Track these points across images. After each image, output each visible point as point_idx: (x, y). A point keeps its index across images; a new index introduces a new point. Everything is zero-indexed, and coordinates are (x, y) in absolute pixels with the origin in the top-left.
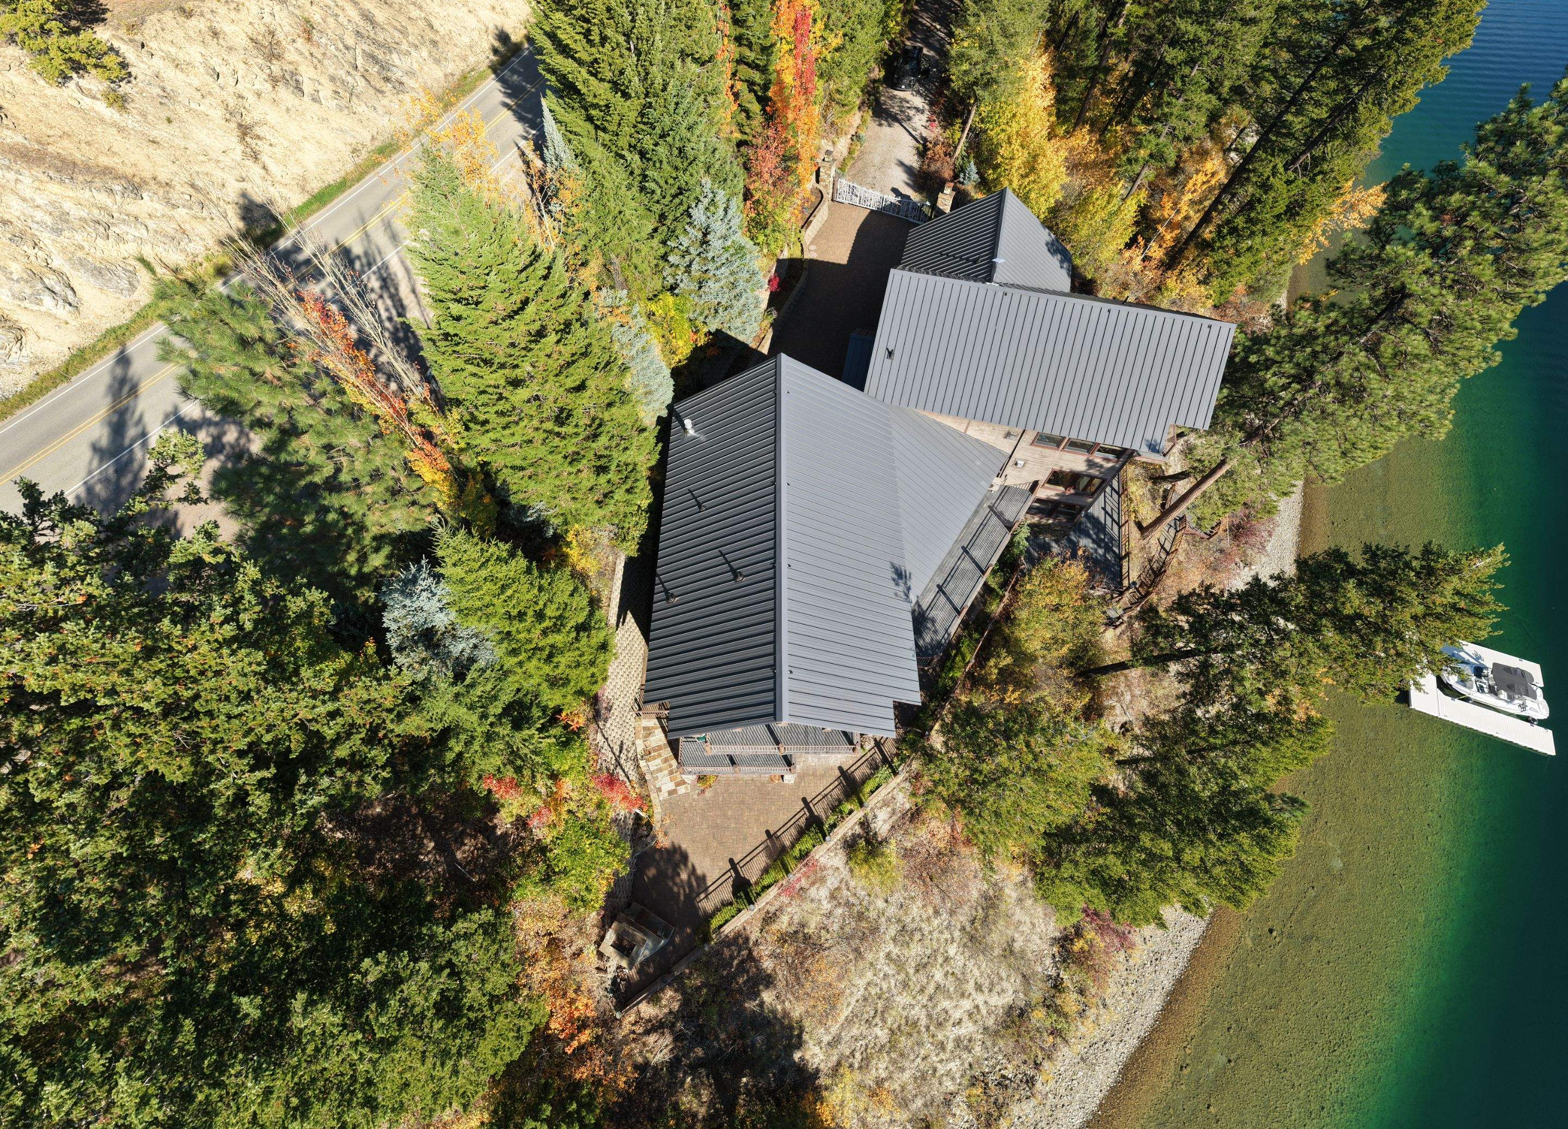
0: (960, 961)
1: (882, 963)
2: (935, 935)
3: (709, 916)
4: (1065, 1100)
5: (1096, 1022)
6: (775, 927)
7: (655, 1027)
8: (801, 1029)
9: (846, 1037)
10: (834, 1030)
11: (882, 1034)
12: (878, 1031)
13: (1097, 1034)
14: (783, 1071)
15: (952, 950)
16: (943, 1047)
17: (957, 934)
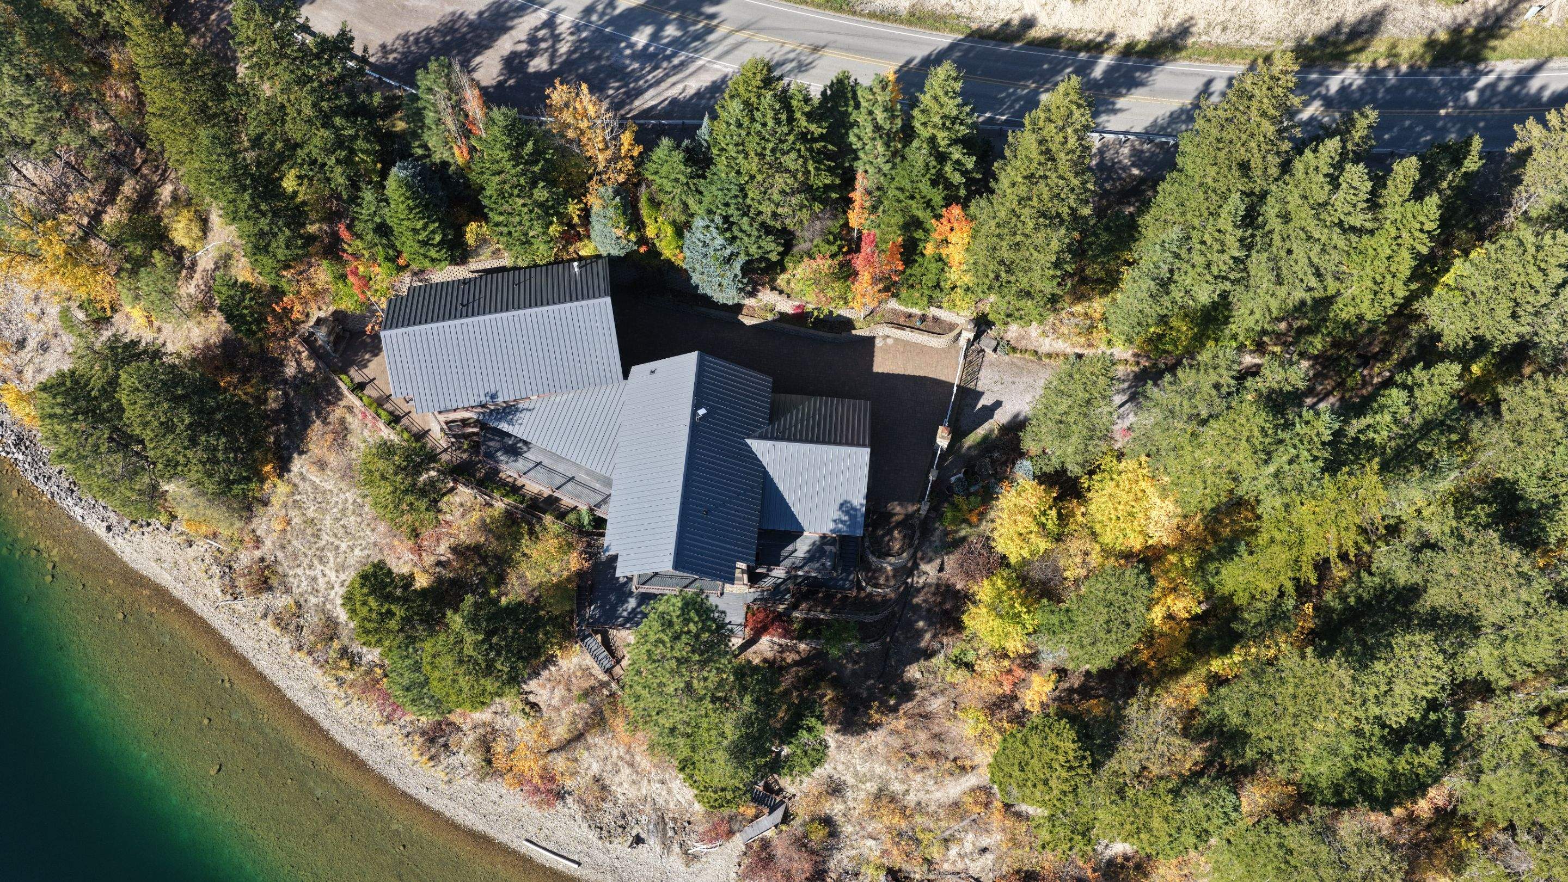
0: (351, 561)
1: (342, 497)
2: (362, 534)
3: (346, 373)
4: (291, 675)
5: (336, 697)
6: (347, 416)
7: (299, 364)
8: (305, 452)
9: (307, 486)
10: (310, 476)
11: (310, 514)
12: (313, 508)
13: (330, 698)
14: (288, 448)
15: (357, 552)
16: (311, 567)
17: (366, 552)
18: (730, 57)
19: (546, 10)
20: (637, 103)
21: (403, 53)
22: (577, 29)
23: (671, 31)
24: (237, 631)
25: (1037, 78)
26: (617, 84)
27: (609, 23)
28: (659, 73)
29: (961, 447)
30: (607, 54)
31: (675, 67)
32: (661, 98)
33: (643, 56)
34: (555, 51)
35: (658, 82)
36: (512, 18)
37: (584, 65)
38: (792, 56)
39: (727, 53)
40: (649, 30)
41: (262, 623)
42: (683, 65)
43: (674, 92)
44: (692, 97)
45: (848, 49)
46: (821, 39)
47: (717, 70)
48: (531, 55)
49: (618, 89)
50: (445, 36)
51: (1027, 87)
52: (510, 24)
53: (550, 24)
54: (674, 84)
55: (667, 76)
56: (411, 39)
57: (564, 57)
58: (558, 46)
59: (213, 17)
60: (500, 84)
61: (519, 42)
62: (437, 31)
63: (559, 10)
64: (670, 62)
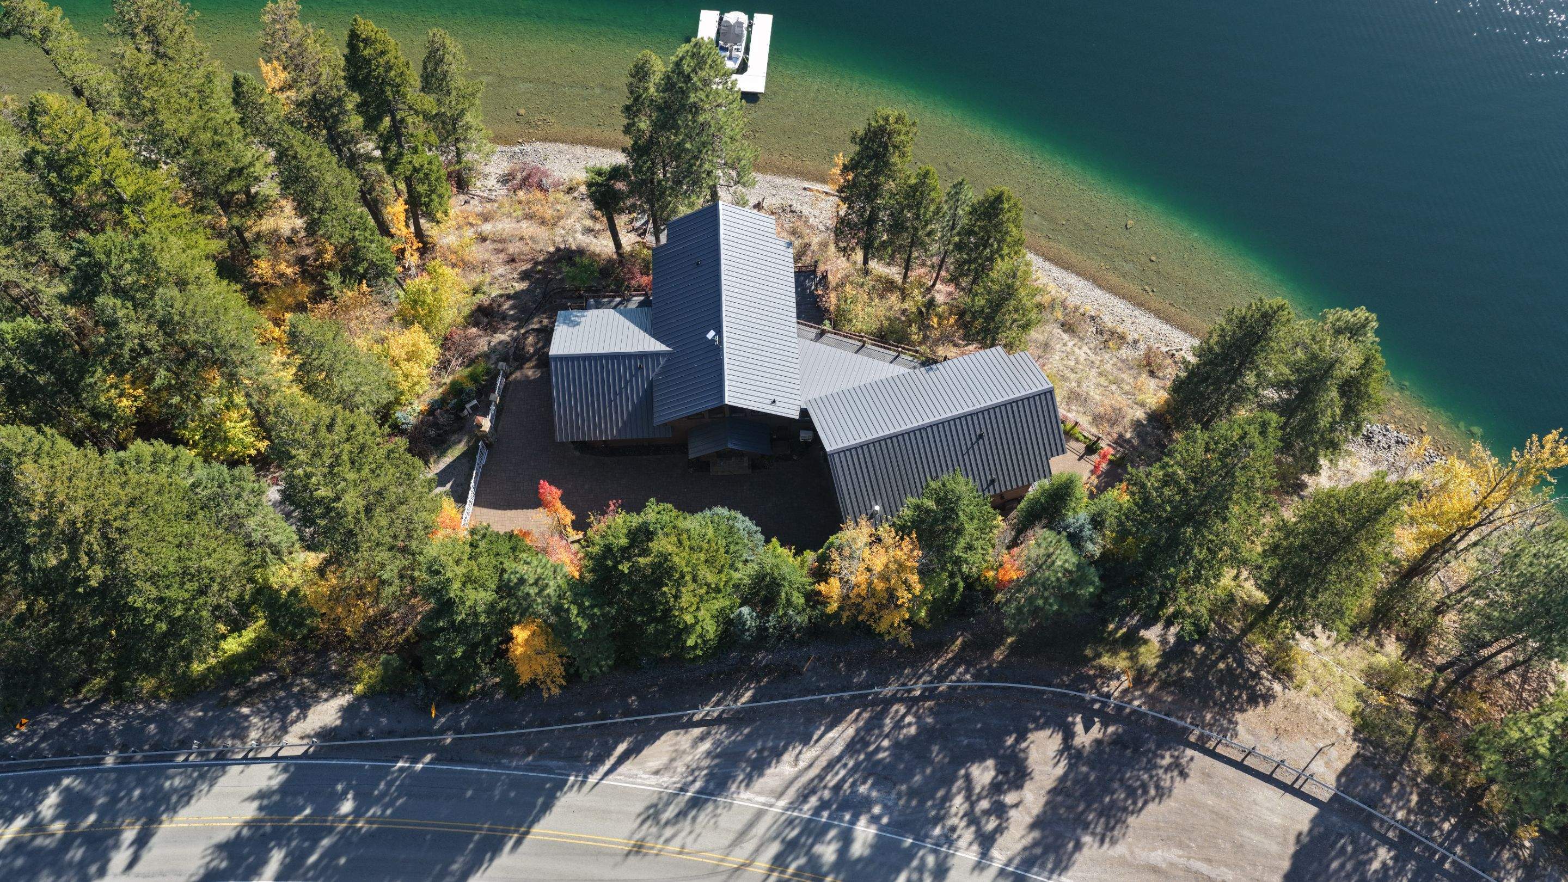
1: (1083, 388)
3: (1110, 462)
4: (1093, 299)
8: (1134, 421)
9: (1124, 402)
10: (1125, 407)
12: (1113, 389)
16: (1101, 361)
18: (747, 817)
19: (997, 865)
20: (851, 732)
21: (1156, 766)
22: (949, 838)
23: (828, 852)
24: (1157, 329)
25: (355, 839)
26: (881, 755)
27: (909, 855)
28: (832, 780)
29: (468, 442)
30: (902, 802)
31: (813, 791)
32: (823, 742)
33: (858, 806)
34: (968, 798)
35: (830, 766)
36: (1035, 844)
37: (926, 779)
38: (668, 832)
39: (751, 825)
40: (858, 849)
41: (1136, 336)
42: (804, 797)
43: (809, 754)
44: (785, 749)
45: (597, 854)
46: (635, 868)
47: (760, 793)
48: (996, 788)
49: (878, 749)
50: (1112, 801)
51: (369, 822)
52: (1036, 834)
53: (986, 841)
54: (811, 766)
55: (821, 777)
56: (1152, 792)
57: (954, 790)
58: (966, 806)
59: (1414, 798)
60: (1022, 737)
61: (1016, 806)
62: (1125, 809)
63: (979, 867)
64: (821, 799)
